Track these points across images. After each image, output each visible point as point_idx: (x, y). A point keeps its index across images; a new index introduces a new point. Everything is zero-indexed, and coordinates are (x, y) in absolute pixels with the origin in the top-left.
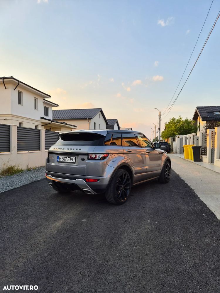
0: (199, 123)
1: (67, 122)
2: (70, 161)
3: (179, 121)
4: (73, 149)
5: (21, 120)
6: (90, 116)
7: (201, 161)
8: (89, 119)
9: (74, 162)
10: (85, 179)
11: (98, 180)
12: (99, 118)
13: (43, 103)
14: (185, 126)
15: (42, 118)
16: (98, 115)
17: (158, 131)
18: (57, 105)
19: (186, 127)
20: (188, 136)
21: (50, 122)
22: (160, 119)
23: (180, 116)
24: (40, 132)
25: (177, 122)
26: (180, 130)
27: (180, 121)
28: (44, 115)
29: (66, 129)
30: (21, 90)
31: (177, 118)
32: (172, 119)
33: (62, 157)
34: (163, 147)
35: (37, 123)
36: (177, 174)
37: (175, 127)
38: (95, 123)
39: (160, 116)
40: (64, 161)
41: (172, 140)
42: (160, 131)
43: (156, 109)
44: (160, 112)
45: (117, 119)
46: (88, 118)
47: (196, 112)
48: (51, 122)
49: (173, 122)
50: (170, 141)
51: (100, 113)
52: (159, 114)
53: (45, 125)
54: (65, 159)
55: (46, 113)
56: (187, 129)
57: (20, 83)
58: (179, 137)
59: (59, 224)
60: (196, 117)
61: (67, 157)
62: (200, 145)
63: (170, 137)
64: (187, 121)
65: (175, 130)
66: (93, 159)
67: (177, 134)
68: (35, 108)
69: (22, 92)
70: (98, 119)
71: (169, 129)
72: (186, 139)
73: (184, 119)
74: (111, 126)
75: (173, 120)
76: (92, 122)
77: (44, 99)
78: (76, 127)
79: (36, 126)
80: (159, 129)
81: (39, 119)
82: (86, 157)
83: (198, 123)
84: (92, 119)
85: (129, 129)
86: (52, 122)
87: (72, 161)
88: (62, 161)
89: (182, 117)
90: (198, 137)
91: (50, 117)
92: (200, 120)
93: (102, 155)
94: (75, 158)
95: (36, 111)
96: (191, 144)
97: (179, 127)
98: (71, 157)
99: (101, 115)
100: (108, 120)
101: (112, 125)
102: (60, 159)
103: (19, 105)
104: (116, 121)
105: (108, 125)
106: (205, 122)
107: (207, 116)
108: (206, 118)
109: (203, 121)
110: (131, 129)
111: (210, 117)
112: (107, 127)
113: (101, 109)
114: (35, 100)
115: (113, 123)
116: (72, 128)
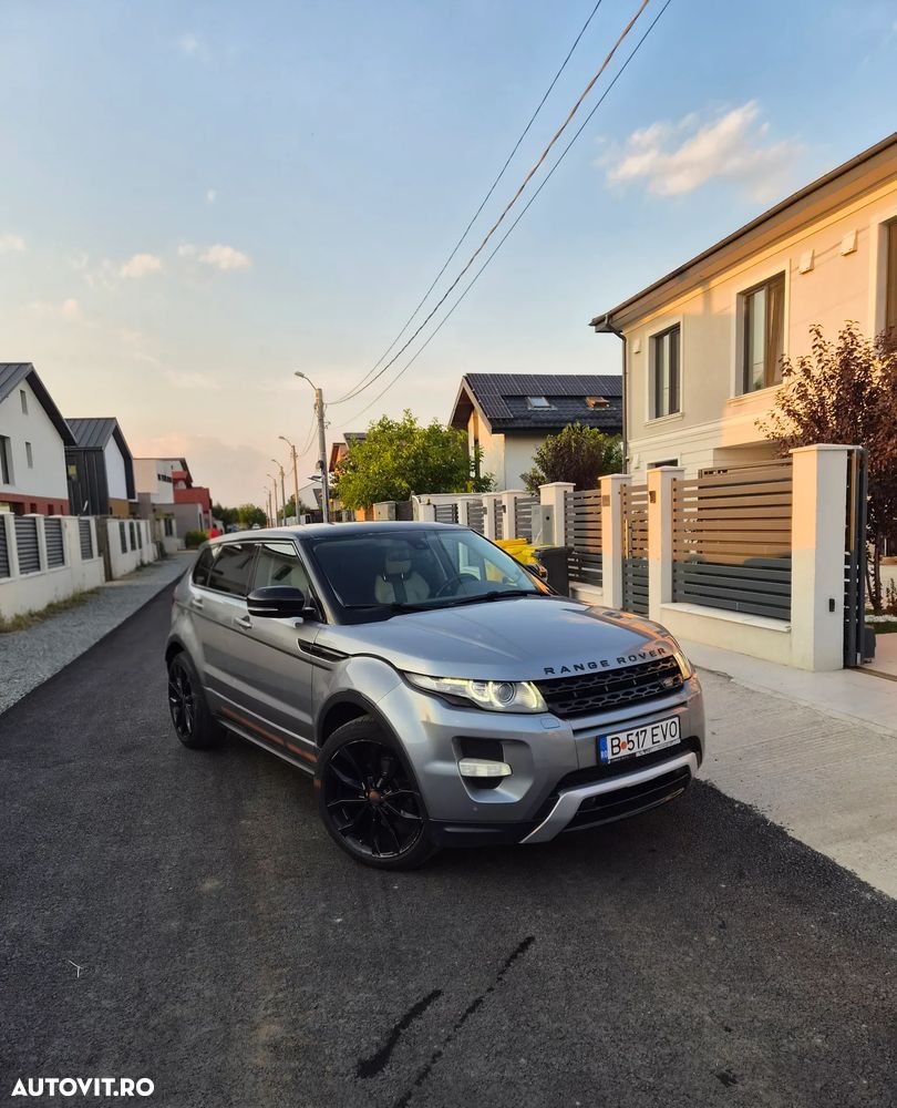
0: (476, 441)
3: (407, 434)
12: (25, 412)
14: (431, 453)
16: (15, 395)
17: (319, 473)
20: (486, 499)
22: (321, 420)
23: (407, 412)
25: (401, 438)
26: (414, 468)
27: (411, 432)
31: (398, 418)
32: (380, 424)
37: (394, 458)
38: (3, 440)
39: (322, 407)
41: (389, 511)
42: (324, 473)
43: (302, 376)
44: (320, 393)
45: (114, 419)
47: (463, 397)
49: (388, 434)
50: (382, 516)
51: (25, 387)
52: (314, 400)
56: (439, 466)
58: (429, 504)
60: (463, 413)
62: (558, 541)
63: (375, 499)
64: (434, 431)
65: (396, 469)
67: (404, 485)
70: (15, 418)
71: (374, 467)
72: (475, 511)
73: (423, 424)
74: (87, 451)
75: (385, 427)
80: (322, 465)
83: (471, 443)
85: (172, 463)
89: (414, 415)
90: (549, 508)
92: (479, 427)
97: (408, 458)
99: (31, 398)
100: (69, 420)
101: (92, 445)
104: (110, 428)
105: (75, 444)
106: (502, 436)
107: (506, 411)
108: (504, 419)
109: (495, 431)
110: (183, 463)
111: (516, 419)
112: (71, 457)
113: (26, 364)
115: (95, 437)
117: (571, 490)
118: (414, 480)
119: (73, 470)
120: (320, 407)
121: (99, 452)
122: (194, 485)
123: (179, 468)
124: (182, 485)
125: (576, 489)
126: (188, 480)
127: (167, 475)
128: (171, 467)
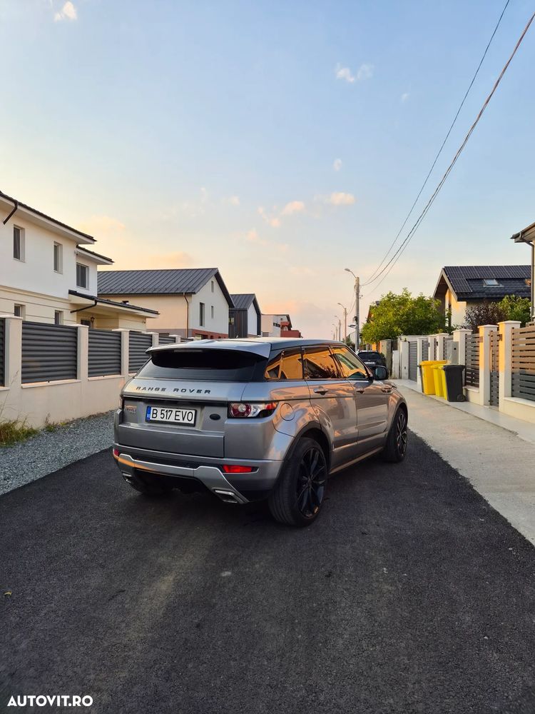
0: (450, 306)
1: (132, 302)
2: (181, 421)
3: (403, 301)
4: (188, 391)
5: (20, 299)
6: (190, 286)
7: (465, 399)
8: (188, 294)
9: (192, 422)
10: (222, 467)
11: (254, 469)
12: (213, 291)
13: (75, 257)
14: (417, 312)
15: (71, 292)
16: (209, 283)
17: (355, 324)
18: (110, 260)
19: (419, 315)
20: (430, 338)
21: (93, 302)
22: (357, 294)
23: (405, 289)
24: (76, 333)
25: (399, 304)
26: (407, 321)
27: (406, 300)
28: (78, 285)
29: (133, 319)
30: (20, 224)
31: (398, 293)
32: (388, 296)
33: (159, 410)
34: (370, 363)
35: (60, 306)
36: (418, 435)
37: (395, 315)
38: (202, 304)
39: (359, 286)
40: (164, 420)
41: (387, 345)
42: (358, 323)
43: (349, 271)
44: (358, 279)
45: (254, 295)
46: (184, 292)
47: (442, 279)
48: (96, 302)
49: (390, 303)
50: (383, 347)
51: (214, 279)
52: (354, 283)
53: (78, 310)
54: (169, 414)
55: (82, 280)
56: (422, 320)
57: (19, 207)
58: (405, 341)
59: (165, 585)
60: (441, 290)
61: (174, 410)
62: (461, 362)
63: (382, 338)
64: (421, 300)
65: (396, 321)
66: (239, 415)
67: (400, 330)
68: (56, 268)
69: (23, 229)
70: (208, 294)
71: (382, 320)
72: (425, 345)
73: (414, 296)
74: (239, 311)
75: (390, 297)
76: (195, 300)
77: (78, 247)
78: (157, 313)
79: (58, 314)
80: (357, 319)
81: (65, 295)
82: (222, 412)
83: (447, 307)
84: (195, 293)
86: (98, 304)
87: (186, 421)
88: (159, 418)
89: (409, 291)
90: (457, 343)
91: (92, 290)
92: (451, 297)
93: (263, 407)
94: (194, 412)
95: (57, 275)
96: (438, 359)
97: (403, 316)
98: (184, 411)
99: (216, 284)
100: (232, 295)
101: (242, 308)
102: (155, 416)
103: (16, 262)
104: (252, 299)
105: (234, 307)
106: (465, 303)
107: (467, 288)
108: (466, 293)
109: (459, 300)
110: (288, 317)
111: (474, 292)
112: (231, 314)
113: (215, 269)
114: (56, 248)
115: (244, 304)
116: (146, 317)
117: (470, 334)
118: (406, 328)
119: (233, 320)
120: (358, 288)
121: (245, 311)
122: (292, 329)
123: (285, 320)
124: (286, 329)
125: (473, 333)
126: (290, 326)
127: (279, 323)
128: (282, 319)
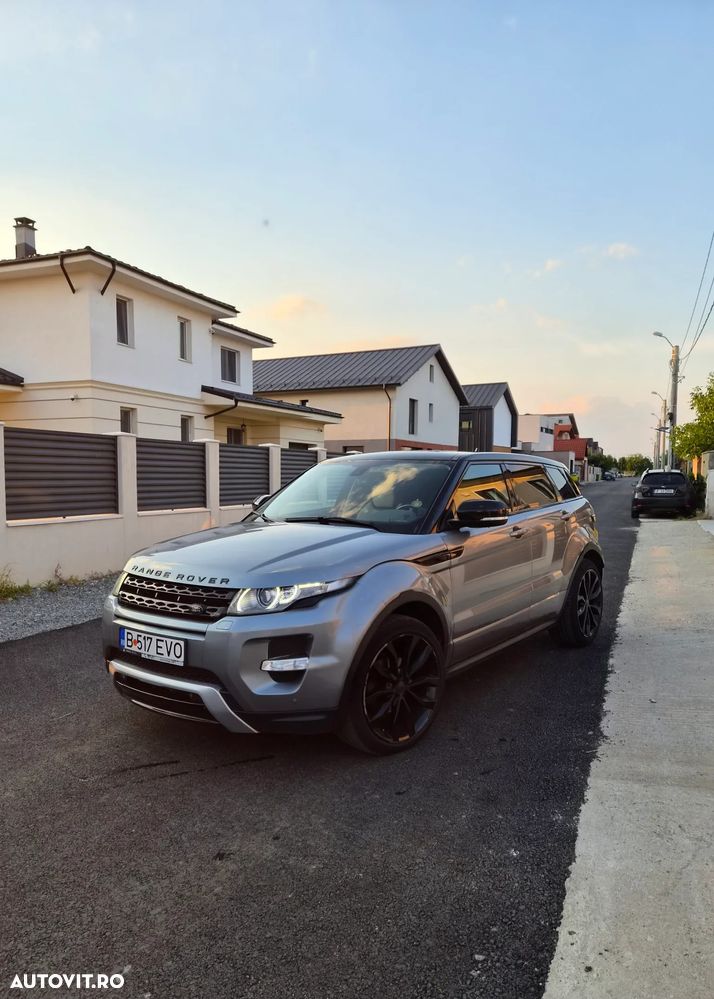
5: (129, 401)
6: (393, 374)
8: (390, 387)
12: (431, 379)
13: (209, 337)
15: (205, 389)
16: (425, 369)
17: (669, 425)
18: (270, 341)
21: (231, 402)
22: (675, 375)
28: (224, 378)
29: (300, 425)
30: (125, 293)
35: (189, 409)
38: (413, 402)
42: (673, 425)
43: (661, 336)
44: (677, 350)
45: (505, 383)
46: (384, 383)
48: (236, 401)
51: (433, 361)
52: (671, 356)
53: (216, 413)
55: (229, 369)
57: (118, 268)
68: (183, 355)
69: (130, 300)
70: (424, 386)
74: (481, 409)
76: (402, 396)
77: (214, 322)
78: (339, 416)
79: (185, 422)
80: (672, 416)
81: (197, 393)
84: (399, 385)
85: (560, 418)
86: (239, 404)
91: (245, 385)
95: (185, 365)
99: (438, 370)
100: (465, 386)
101: (485, 405)
103: (123, 349)
104: (503, 391)
105: (467, 404)
110: (572, 418)
112: (465, 415)
113: (436, 345)
114: (182, 326)
115: (488, 399)
116: (324, 423)
119: (465, 425)
120: (676, 363)
121: (489, 410)
122: (578, 436)
123: (567, 422)
124: (566, 437)
126: (573, 431)
127: (550, 428)
128: (560, 421)
